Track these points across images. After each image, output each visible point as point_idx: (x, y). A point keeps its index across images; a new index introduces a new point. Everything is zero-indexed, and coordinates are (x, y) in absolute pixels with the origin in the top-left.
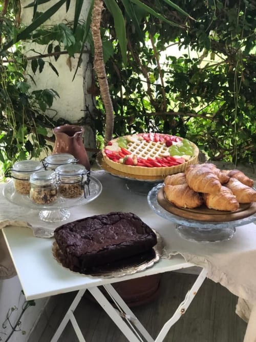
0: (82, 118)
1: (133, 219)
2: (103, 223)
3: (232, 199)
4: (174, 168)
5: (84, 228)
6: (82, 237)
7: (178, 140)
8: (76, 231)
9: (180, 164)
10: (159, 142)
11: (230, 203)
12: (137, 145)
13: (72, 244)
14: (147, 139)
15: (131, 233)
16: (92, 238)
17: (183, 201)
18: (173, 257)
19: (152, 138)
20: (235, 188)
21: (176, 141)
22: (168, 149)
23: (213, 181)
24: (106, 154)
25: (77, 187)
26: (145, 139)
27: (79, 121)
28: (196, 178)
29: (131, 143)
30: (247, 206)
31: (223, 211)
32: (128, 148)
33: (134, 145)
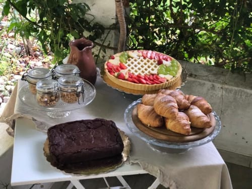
0: (114, 24)
1: (111, 127)
2: (87, 127)
3: (186, 125)
4: (156, 86)
5: (72, 130)
6: (67, 138)
7: (168, 59)
8: (65, 132)
9: (162, 82)
10: (153, 60)
11: (183, 128)
12: (135, 60)
13: (56, 144)
14: (145, 55)
15: (106, 139)
16: (75, 139)
17: (147, 121)
18: (133, 164)
19: (149, 55)
20: (192, 115)
21: (167, 60)
22: (158, 67)
23: (172, 109)
24: (108, 66)
25: (73, 95)
26: (143, 56)
27: (111, 26)
28: (159, 105)
29: (131, 58)
30: (200, 131)
31: (178, 133)
32: (126, 63)
33: (132, 60)
